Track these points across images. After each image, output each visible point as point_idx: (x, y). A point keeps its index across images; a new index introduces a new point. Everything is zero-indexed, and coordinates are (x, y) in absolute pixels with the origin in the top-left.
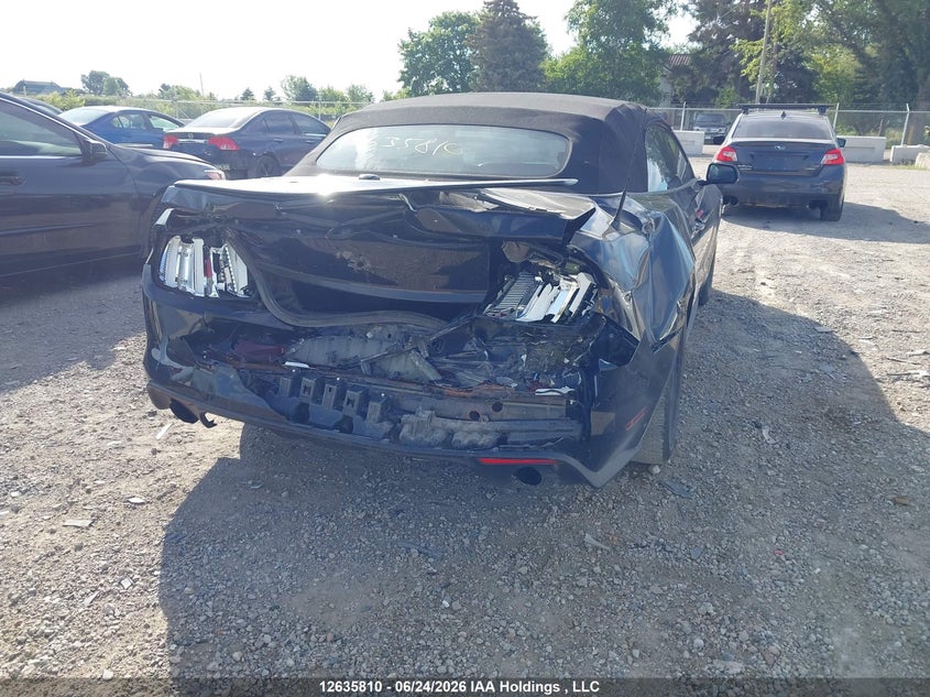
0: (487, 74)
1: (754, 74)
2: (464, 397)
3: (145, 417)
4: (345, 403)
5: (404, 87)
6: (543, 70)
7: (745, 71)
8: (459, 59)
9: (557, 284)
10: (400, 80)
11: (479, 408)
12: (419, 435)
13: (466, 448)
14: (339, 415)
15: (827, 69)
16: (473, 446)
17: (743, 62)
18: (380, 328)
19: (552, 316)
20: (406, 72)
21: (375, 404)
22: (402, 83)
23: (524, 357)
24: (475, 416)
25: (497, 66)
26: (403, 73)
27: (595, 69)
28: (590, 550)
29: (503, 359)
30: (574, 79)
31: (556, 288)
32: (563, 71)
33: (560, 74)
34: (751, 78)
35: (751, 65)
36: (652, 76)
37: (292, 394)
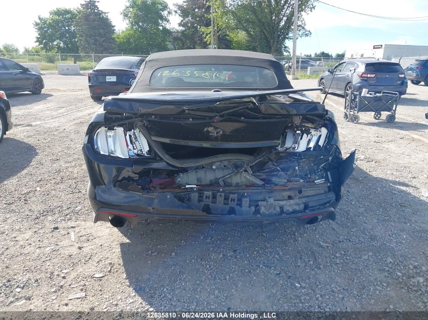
0: (86, 40)
1: (209, 41)
2: (285, 189)
3: (53, 231)
4: (230, 201)
5: (39, 45)
6: (114, 38)
7: (206, 40)
8: (68, 31)
9: (310, 133)
10: (36, 42)
11: (292, 193)
12: (271, 211)
13: (292, 213)
14: (227, 207)
15: (235, 39)
16: (295, 212)
17: (204, 36)
18: (219, 163)
19: (311, 148)
20: (39, 38)
21: (245, 199)
22: (38, 43)
23: (297, 168)
24: (290, 198)
25: (91, 36)
26: (37, 38)
27: (139, 38)
28: (326, 248)
29: (288, 170)
30: (130, 42)
31: (309, 135)
32: (123, 39)
33: (122, 40)
34: (208, 43)
35: (207, 37)
36: (164, 41)
37: (200, 201)
